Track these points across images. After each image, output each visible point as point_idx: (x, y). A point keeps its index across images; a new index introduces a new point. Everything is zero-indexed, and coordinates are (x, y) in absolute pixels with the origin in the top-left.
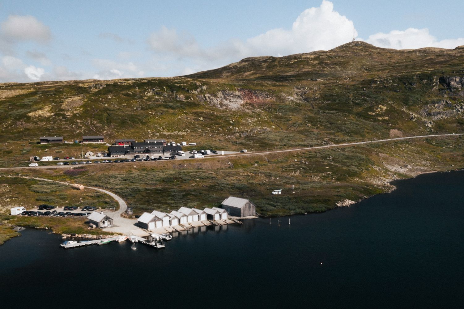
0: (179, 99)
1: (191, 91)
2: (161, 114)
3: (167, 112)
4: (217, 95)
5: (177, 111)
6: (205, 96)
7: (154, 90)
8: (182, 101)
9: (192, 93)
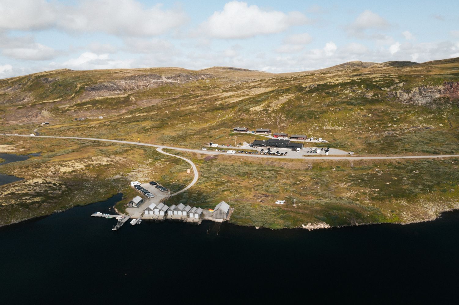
0: (366, 96)
1: (384, 89)
2: (340, 110)
3: (345, 109)
4: (412, 91)
5: (356, 107)
6: (396, 93)
7: (352, 88)
8: (368, 98)
9: (384, 90)
